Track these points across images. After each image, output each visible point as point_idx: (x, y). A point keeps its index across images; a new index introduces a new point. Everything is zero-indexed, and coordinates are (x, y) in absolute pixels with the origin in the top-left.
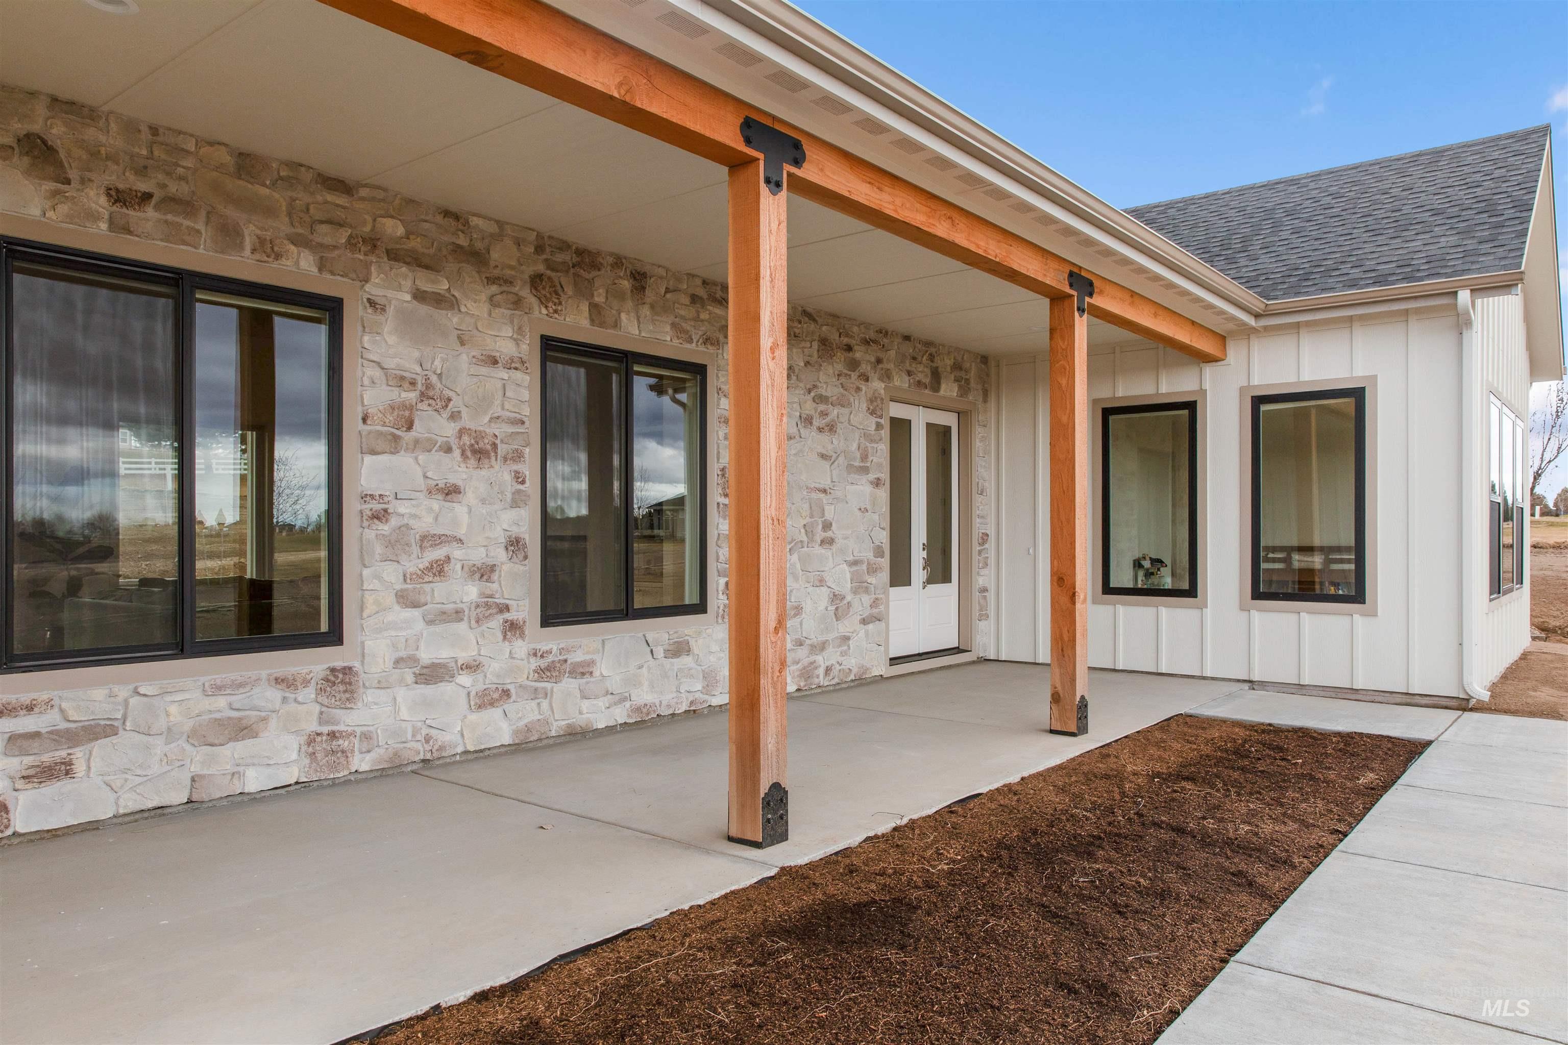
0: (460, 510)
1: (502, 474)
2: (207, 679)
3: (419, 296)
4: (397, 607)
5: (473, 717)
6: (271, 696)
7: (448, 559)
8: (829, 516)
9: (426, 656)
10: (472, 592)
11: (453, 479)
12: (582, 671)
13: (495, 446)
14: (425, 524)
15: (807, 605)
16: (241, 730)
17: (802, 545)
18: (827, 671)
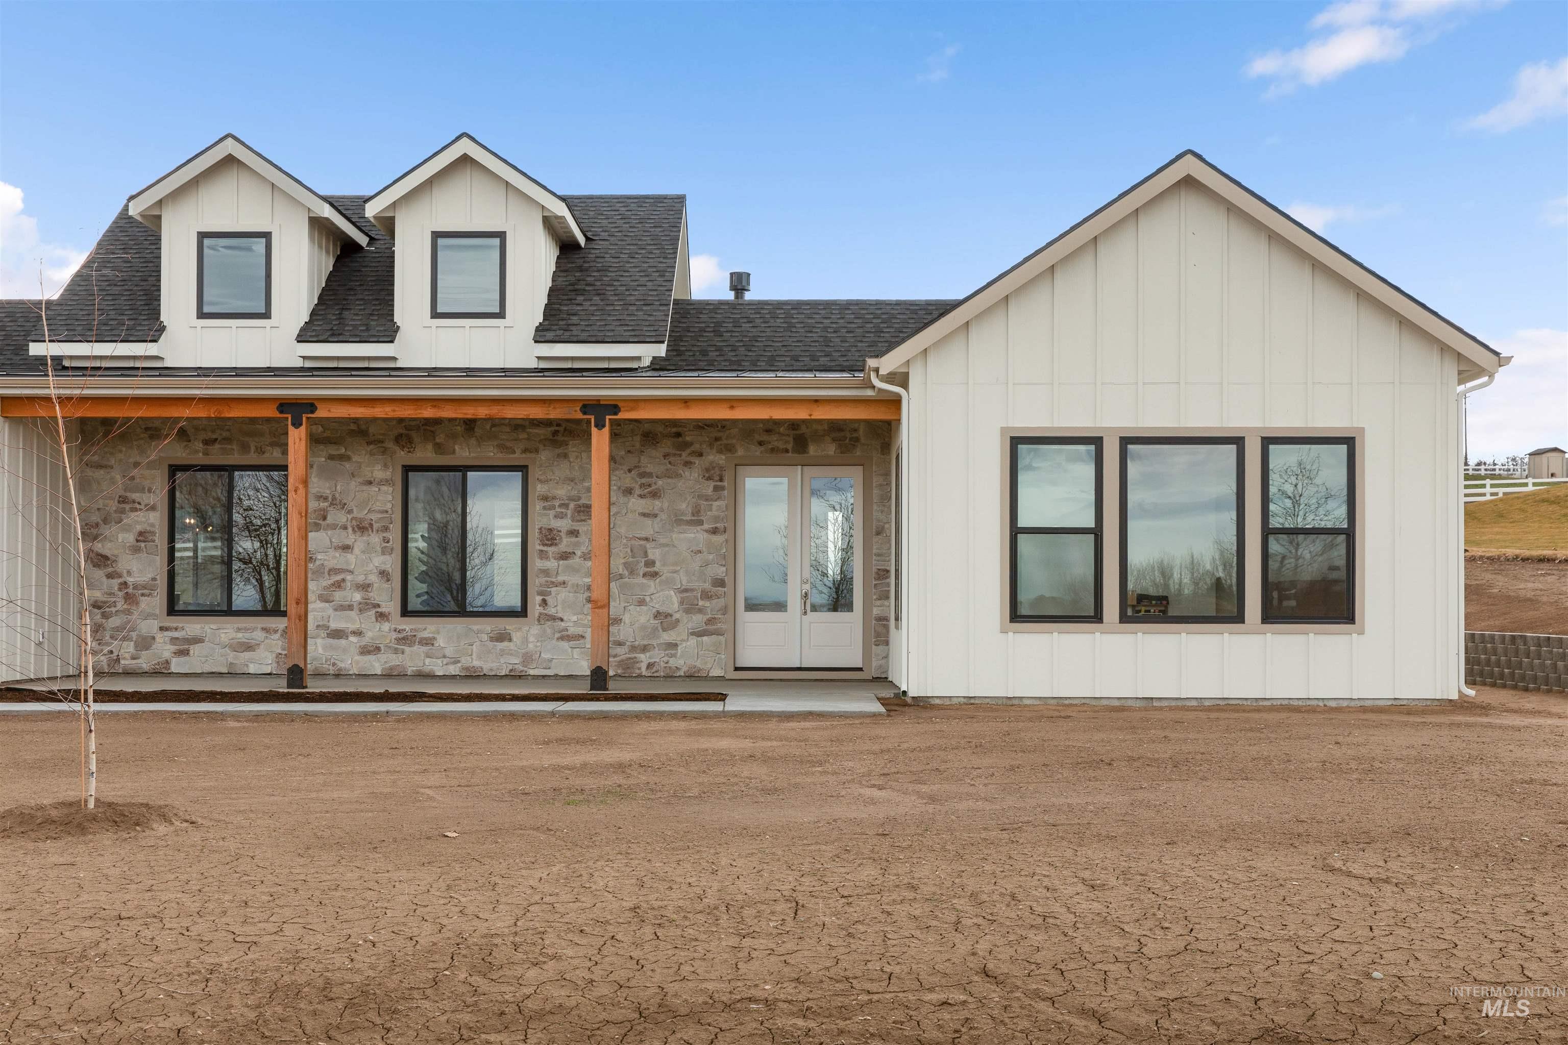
0: (351, 558)
1: (375, 539)
2: (236, 626)
3: (331, 457)
4: (318, 602)
5: (357, 658)
6: (259, 635)
7: (344, 580)
8: (651, 556)
9: (334, 625)
10: (357, 597)
11: (349, 542)
12: (428, 642)
13: (371, 525)
14: (331, 563)
15: (626, 618)
16: (248, 647)
17: (621, 576)
18: (650, 666)
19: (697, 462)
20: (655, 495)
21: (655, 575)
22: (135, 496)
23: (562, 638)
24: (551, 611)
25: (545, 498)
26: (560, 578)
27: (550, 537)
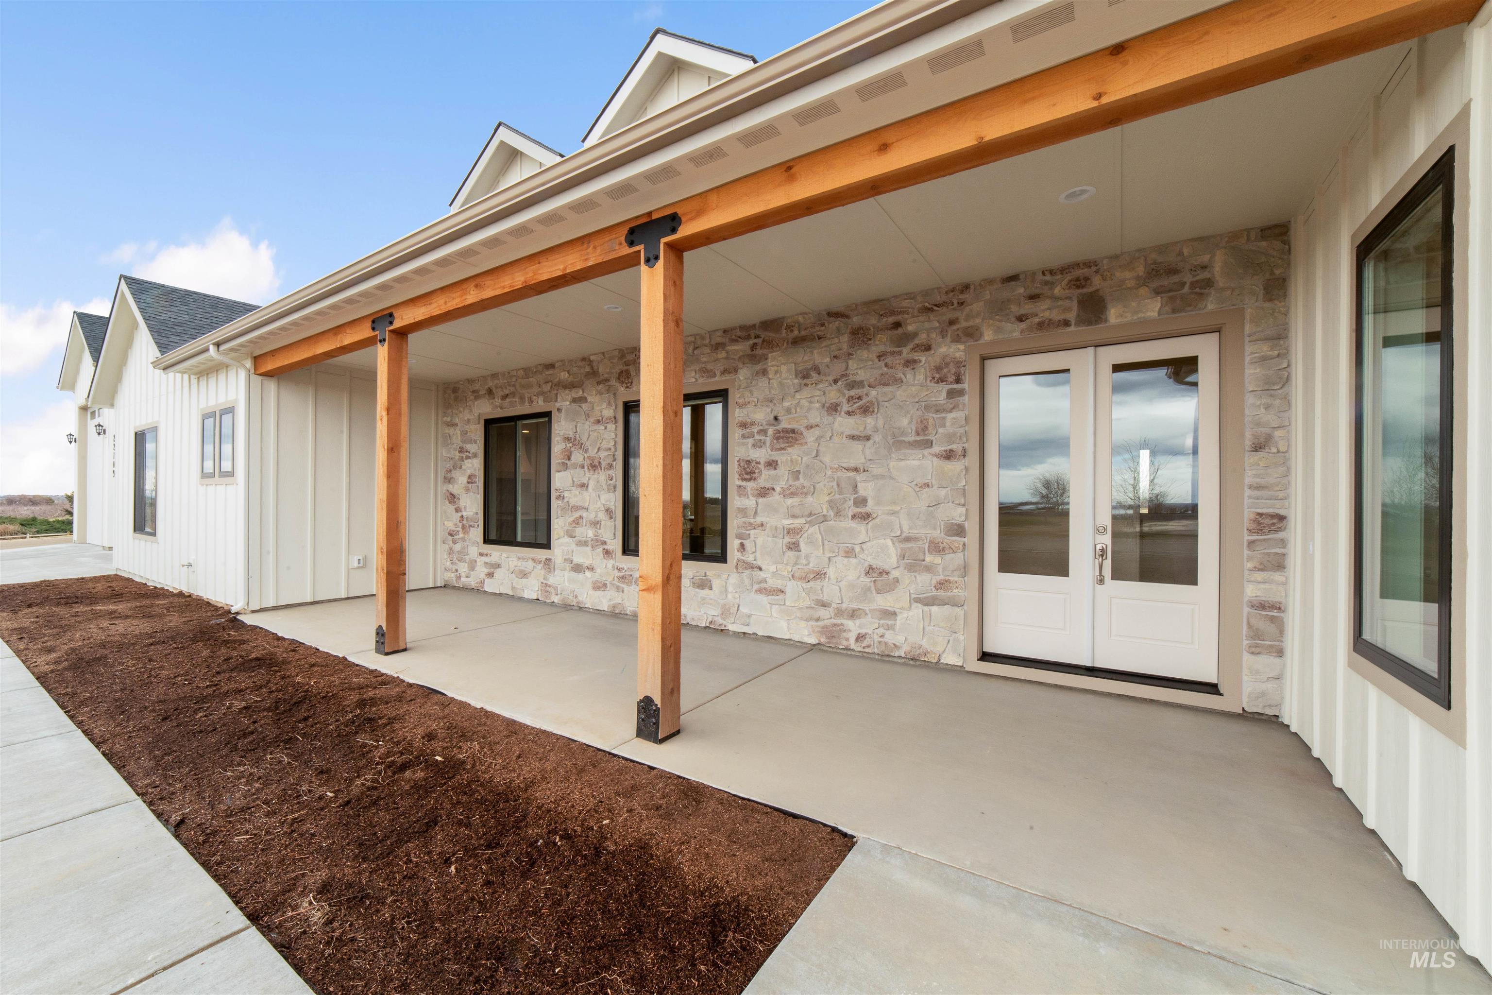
0: (586, 495)
1: (602, 476)
2: (519, 555)
3: (574, 401)
4: (566, 537)
5: (591, 592)
6: (530, 564)
7: (581, 517)
8: (862, 492)
9: (577, 560)
10: (590, 533)
11: (585, 480)
13: (600, 463)
14: (573, 501)
15: (831, 572)
16: (524, 575)
17: (825, 519)
18: (860, 638)
19: (923, 359)
20: (866, 410)
21: (866, 517)
22: (468, 447)
23: (760, 591)
24: (750, 558)
25: (743, 425)
26: (759, 519)
27: (749, 471)
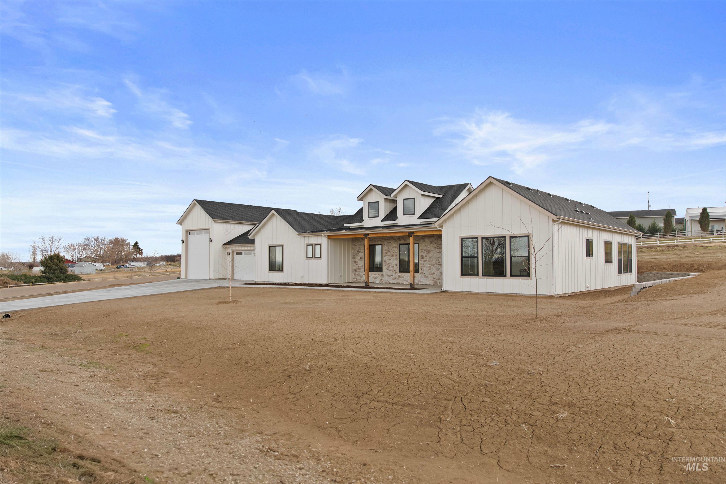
0: (391, 261)
1: (394, 258)
2: (375, 274)
3: (388, 243)
4: (386, 270)
5: (392, 281)
6: (377, 276)
9: (389, 274)
10: (392, 269)
11: (391, 258)
12: (403, 277)
13: (394, 255)
14: (388, 263)
15: (435, 273)
16: (376, 278)
17: (434, 265)
18: (439, 283)
22: (360, 250)
23: (424, 277)
24: (423, 272)
25: (421, 249)
26: (424, 265)
27: (422, 257)
